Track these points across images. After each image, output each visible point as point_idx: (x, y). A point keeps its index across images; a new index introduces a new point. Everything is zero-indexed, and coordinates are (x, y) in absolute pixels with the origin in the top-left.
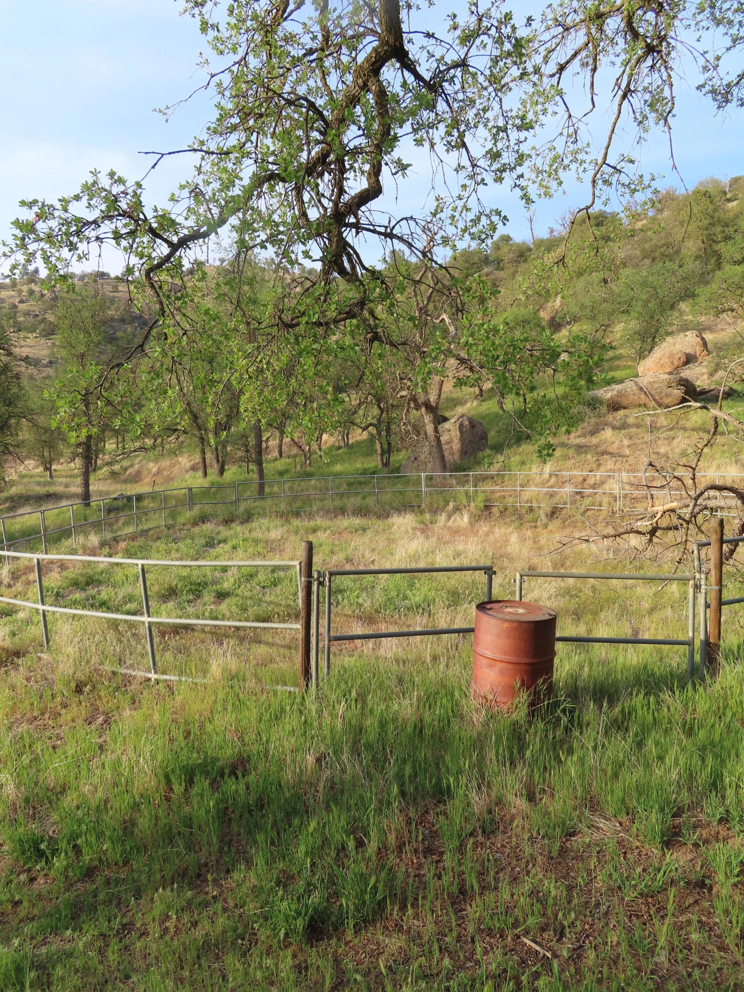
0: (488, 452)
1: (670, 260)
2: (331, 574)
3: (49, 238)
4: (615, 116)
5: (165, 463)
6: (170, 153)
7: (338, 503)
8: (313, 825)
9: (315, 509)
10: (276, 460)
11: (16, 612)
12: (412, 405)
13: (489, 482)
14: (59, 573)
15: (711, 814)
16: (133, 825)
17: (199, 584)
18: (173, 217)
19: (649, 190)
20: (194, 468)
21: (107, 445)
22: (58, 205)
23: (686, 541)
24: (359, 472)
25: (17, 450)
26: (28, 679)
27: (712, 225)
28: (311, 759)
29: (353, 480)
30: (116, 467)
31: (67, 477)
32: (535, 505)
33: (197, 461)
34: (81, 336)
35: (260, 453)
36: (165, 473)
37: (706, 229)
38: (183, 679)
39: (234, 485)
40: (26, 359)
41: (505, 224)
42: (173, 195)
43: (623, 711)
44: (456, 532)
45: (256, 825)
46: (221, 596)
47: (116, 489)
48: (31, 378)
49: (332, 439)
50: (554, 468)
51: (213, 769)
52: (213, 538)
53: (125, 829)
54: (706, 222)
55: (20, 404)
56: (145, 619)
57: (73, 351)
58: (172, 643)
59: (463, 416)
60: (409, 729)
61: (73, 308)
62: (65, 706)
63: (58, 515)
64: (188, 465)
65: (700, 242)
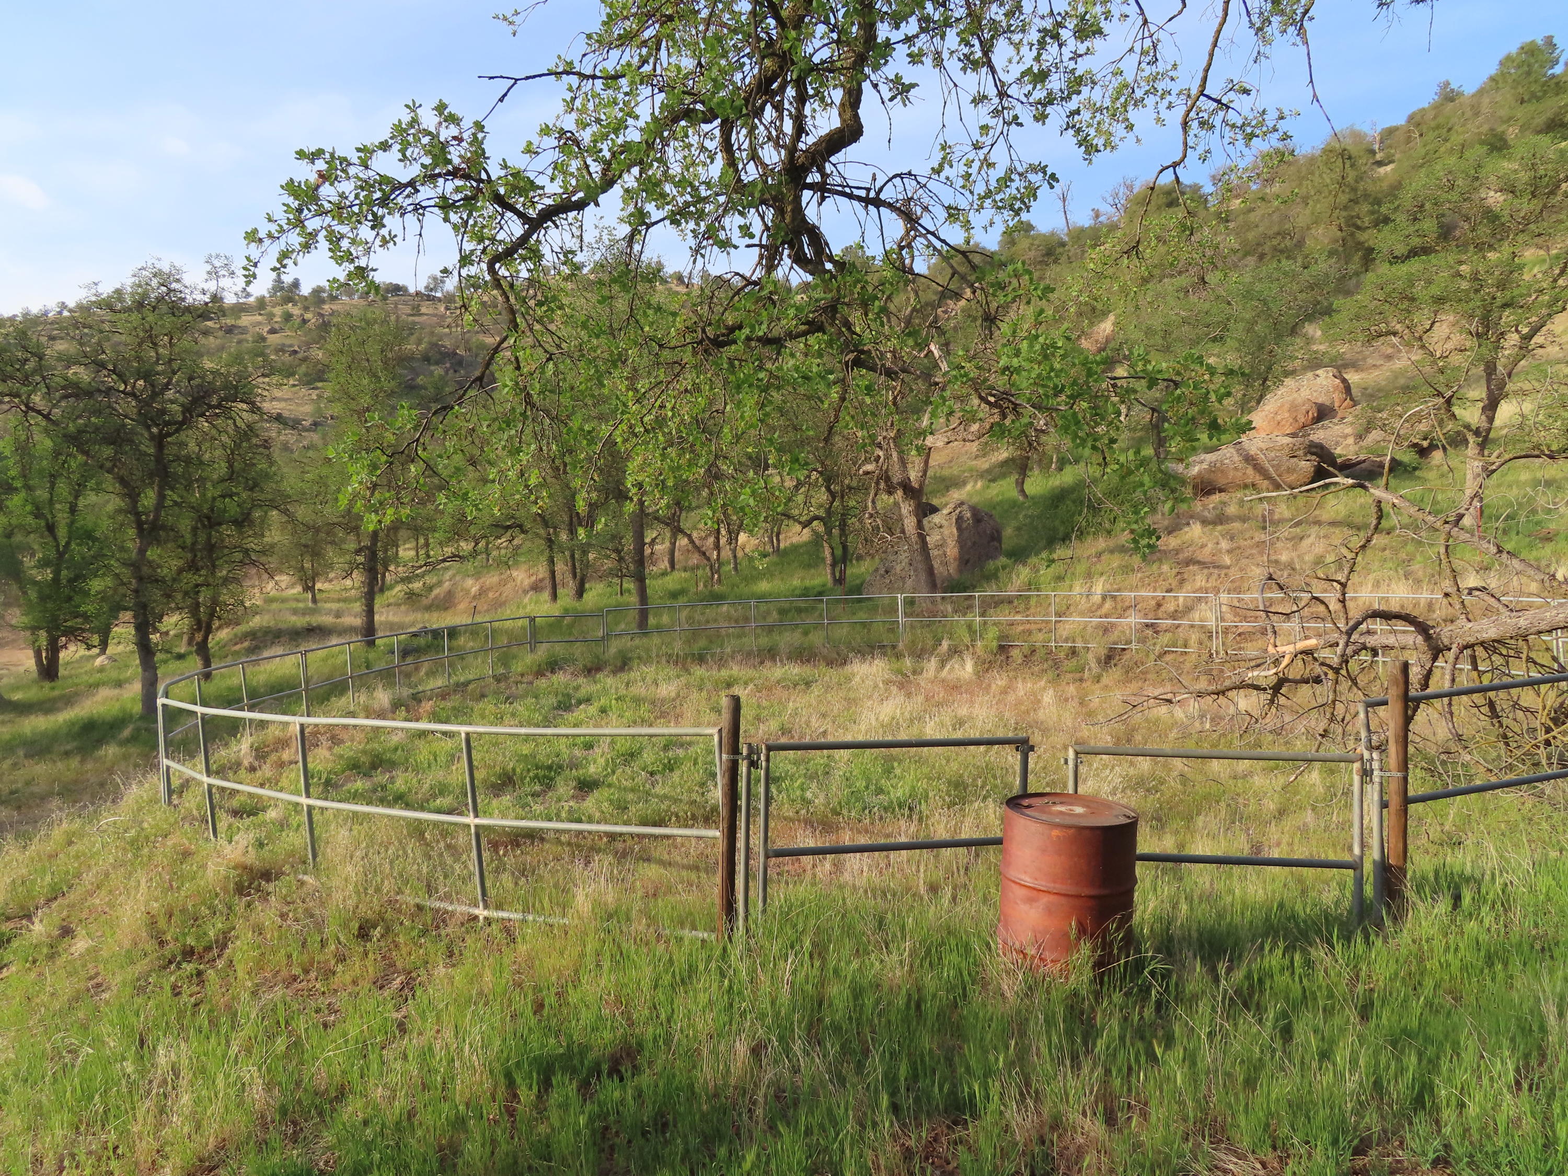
0: (1003, 560)
1: (1288, 258)
2: (770, 748)
3: (339, 210)
4: (1219, 20)
5: (492, 579)
6: (527, 78)
7: (764, 641)
8: (750, 1157)
9: (729, 650)
10: (664, 574)
11: (264, 810)
12: (882, 485)
13: (1006, 608)
14: (330, 749)
15: (1419, 1151)
16: (455, 1154)
17: (550, 768)
18: (532, 176)
19: (1276, 135)
20: (536, 588)
21: (401, 553)
22: (354, 157)
23: (1334, 702)
24: (797, 592)
25: (263, 559)
26: (283, 916)
27: (1355, 201)
28: (742, 1048)
29: (787, 606)
30: (417, 586)
31: (339, 600)
32: (1079, 644)
33: (541, 576)
34: (365, 382)
35: (640, 561)
36: (491, 595)
37: (1345, 208)
38: (530, 918)
39: (598, 614)
40: (279, 418)
41: (1052, 187)
42: (530, 143)
43: (1249, 976)
44: (955, 687)
45: (657, 1158)
46: (586, 786)
47: (417, 620)
48: (286, 448)
49: (754, 542)
50: (1108, 586)
51: (582, 1063)
52: (569, 696)
53: (442, 1160)
54: (1343, 198)
55: (269, 486)
56: (470, 820)
57: (353, 405)
58: (510, 861)
59: (962, 503)
60: (901, 1002)
61: (353, 338)
62: (342, 959)
63: (325, 660)
64: (527, 582)
65: (1334, 228)
